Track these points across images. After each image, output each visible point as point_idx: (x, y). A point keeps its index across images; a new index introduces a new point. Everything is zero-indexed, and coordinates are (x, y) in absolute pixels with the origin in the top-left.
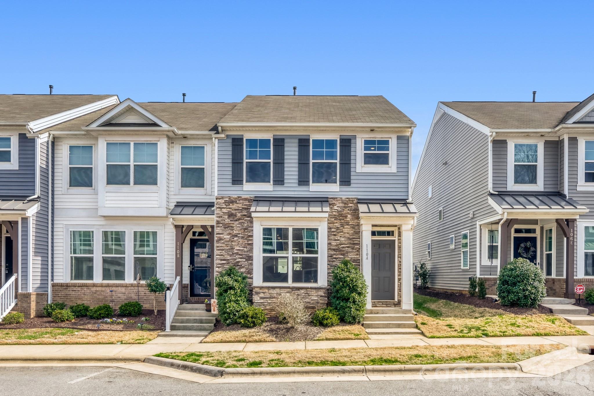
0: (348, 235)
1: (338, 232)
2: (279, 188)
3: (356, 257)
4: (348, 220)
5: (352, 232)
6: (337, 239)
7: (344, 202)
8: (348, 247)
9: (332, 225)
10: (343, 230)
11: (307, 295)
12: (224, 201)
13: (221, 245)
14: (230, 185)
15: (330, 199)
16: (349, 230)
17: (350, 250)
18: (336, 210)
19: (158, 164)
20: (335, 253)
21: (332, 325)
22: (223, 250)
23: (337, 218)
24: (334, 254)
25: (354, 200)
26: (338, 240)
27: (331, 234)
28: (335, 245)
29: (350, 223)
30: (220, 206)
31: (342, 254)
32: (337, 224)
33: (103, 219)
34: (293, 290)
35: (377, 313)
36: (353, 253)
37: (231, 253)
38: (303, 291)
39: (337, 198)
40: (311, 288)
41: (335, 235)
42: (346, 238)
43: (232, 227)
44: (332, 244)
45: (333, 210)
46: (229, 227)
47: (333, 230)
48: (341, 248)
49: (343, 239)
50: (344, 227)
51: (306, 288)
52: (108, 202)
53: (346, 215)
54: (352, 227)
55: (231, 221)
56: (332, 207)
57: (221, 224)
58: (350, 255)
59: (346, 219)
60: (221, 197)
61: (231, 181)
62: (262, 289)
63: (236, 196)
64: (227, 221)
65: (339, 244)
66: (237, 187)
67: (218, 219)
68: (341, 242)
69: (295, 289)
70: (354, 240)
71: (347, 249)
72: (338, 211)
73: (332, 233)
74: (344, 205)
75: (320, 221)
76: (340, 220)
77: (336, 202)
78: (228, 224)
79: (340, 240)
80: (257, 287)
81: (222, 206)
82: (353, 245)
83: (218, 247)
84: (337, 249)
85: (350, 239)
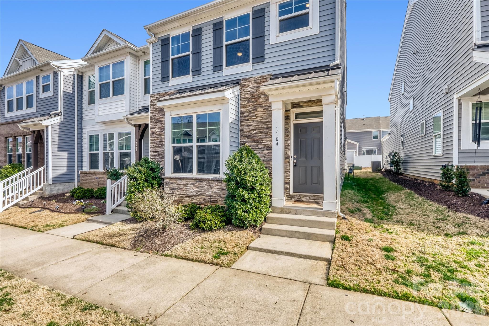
0: (262, 118)
1: (250, 117)
2: (197, 78)
3: (269, 143)
4: (261, 101)
5: (266, 114)
6: (249, 124)
7: (257, 81)
8: (261, 133)
9: (245, 109)
10: (256, 113)
11: (209, 187)
12: (155, 98)
13: (153, 138)
14: (160, 83)
15: (242, 80)
16: (262, 113)
17: (263, 135)
18: (249, 91)
19: (125, 77)
20: (247, 139)
21: (211, 229)
22: (155, 143)
23: (250, 101)
24: (247, 142)
25: (268, 77)
26: (251, 125)
27: (243, 120)
28: (248, 131)
29: (263, 105)
30: (153, 103)
31: (254, 141)
32: (249, 108)
33: (103, 125)
34: (197, 182)
35: (289, 213)
36: (265, 139)
37: (161, 145)
38: (205, 183)
39: (249, 78)
40: (213, 180)
41: (247, 120)
42: (259, 122)
43: (161, 121)
44: (245, 130)
45: (246, 93)
46: (159, 121)
47: (245, 114)
48: (254, 134)
49: (255, 124)
50: (257, 110)
51: (208, 180)
52: (100, 112)
53: (260, 96)
54: (265, 109)
55: (161, 116)
56: (244, 90)
57: (154, 119)
58: (264, 141)
59: (258, 101)
60: (154, 95)
61: (160, 79)
62: (171, 180)
63: (163, 92)
64: (158, 116)
65: (252, 130)
66: (165, 84)
67: (151, 115)
68: (254, 127)
69: (198, 181)
70: (268, 123)
71: (259, 135)
72: (251, 93)
73: (245, 118)
74: (257, 85)
75: (222, 104)
76: (253, 102)
77: (248, 83)
78: (158, 118)
79: (253, 125)
80: (167, 178)
81: (154, 103)
82: (266, 130)
83: (151, 140)
84: (249, 136)
85: (264, 123)
